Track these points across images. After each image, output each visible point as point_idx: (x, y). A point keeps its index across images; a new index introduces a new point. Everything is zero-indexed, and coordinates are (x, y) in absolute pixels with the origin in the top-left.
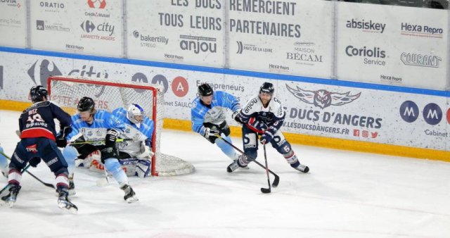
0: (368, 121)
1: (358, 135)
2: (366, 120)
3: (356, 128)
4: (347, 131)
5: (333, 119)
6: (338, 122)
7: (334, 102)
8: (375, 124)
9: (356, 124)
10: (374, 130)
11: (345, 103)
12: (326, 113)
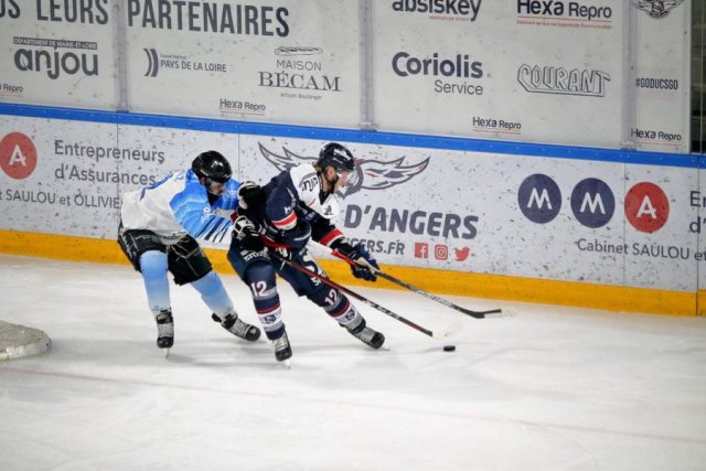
0: (447, 222)
1: (426, 256)
2: (442, 220)
3: (418, 238)
4: (400, 248)
5: (367, 219)
6: (378, 228)
7: (368, 181)
8: (462, 229)
9: (420, 231)
10: (461, 243)
11: (394, 184)
12: (351, 208)
